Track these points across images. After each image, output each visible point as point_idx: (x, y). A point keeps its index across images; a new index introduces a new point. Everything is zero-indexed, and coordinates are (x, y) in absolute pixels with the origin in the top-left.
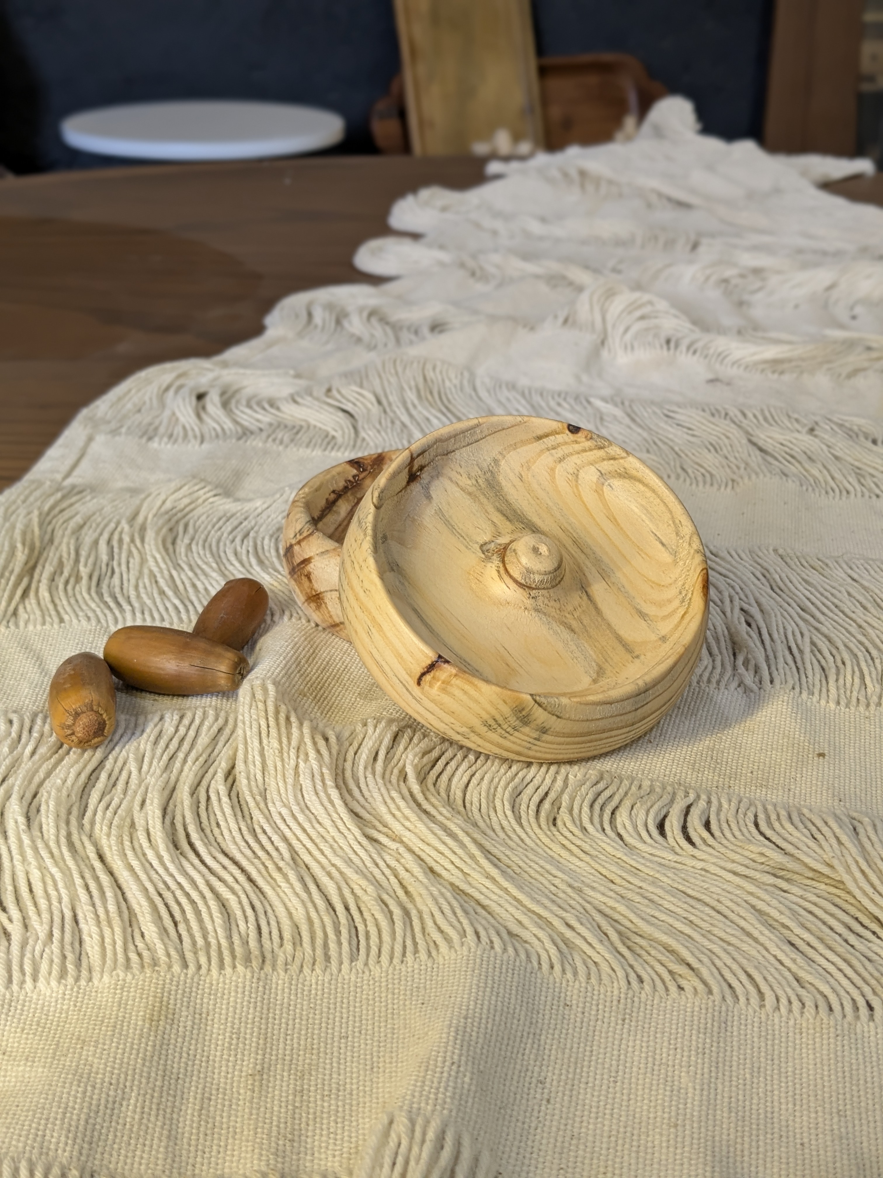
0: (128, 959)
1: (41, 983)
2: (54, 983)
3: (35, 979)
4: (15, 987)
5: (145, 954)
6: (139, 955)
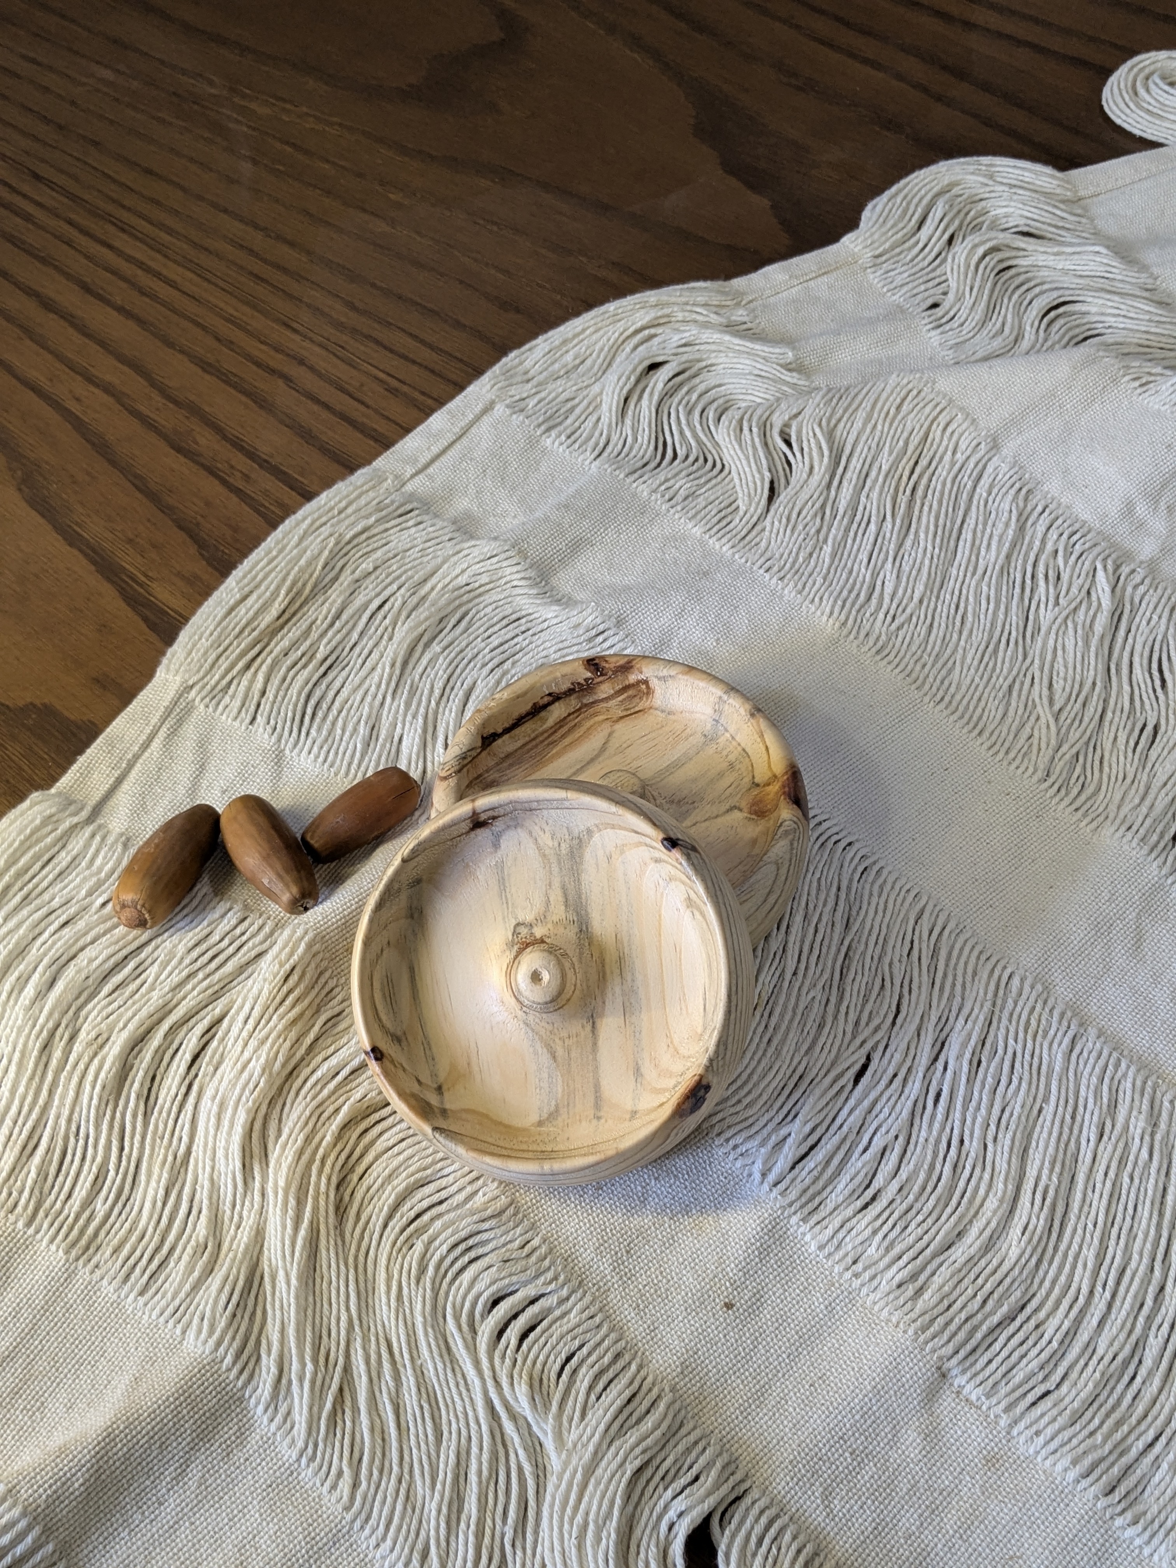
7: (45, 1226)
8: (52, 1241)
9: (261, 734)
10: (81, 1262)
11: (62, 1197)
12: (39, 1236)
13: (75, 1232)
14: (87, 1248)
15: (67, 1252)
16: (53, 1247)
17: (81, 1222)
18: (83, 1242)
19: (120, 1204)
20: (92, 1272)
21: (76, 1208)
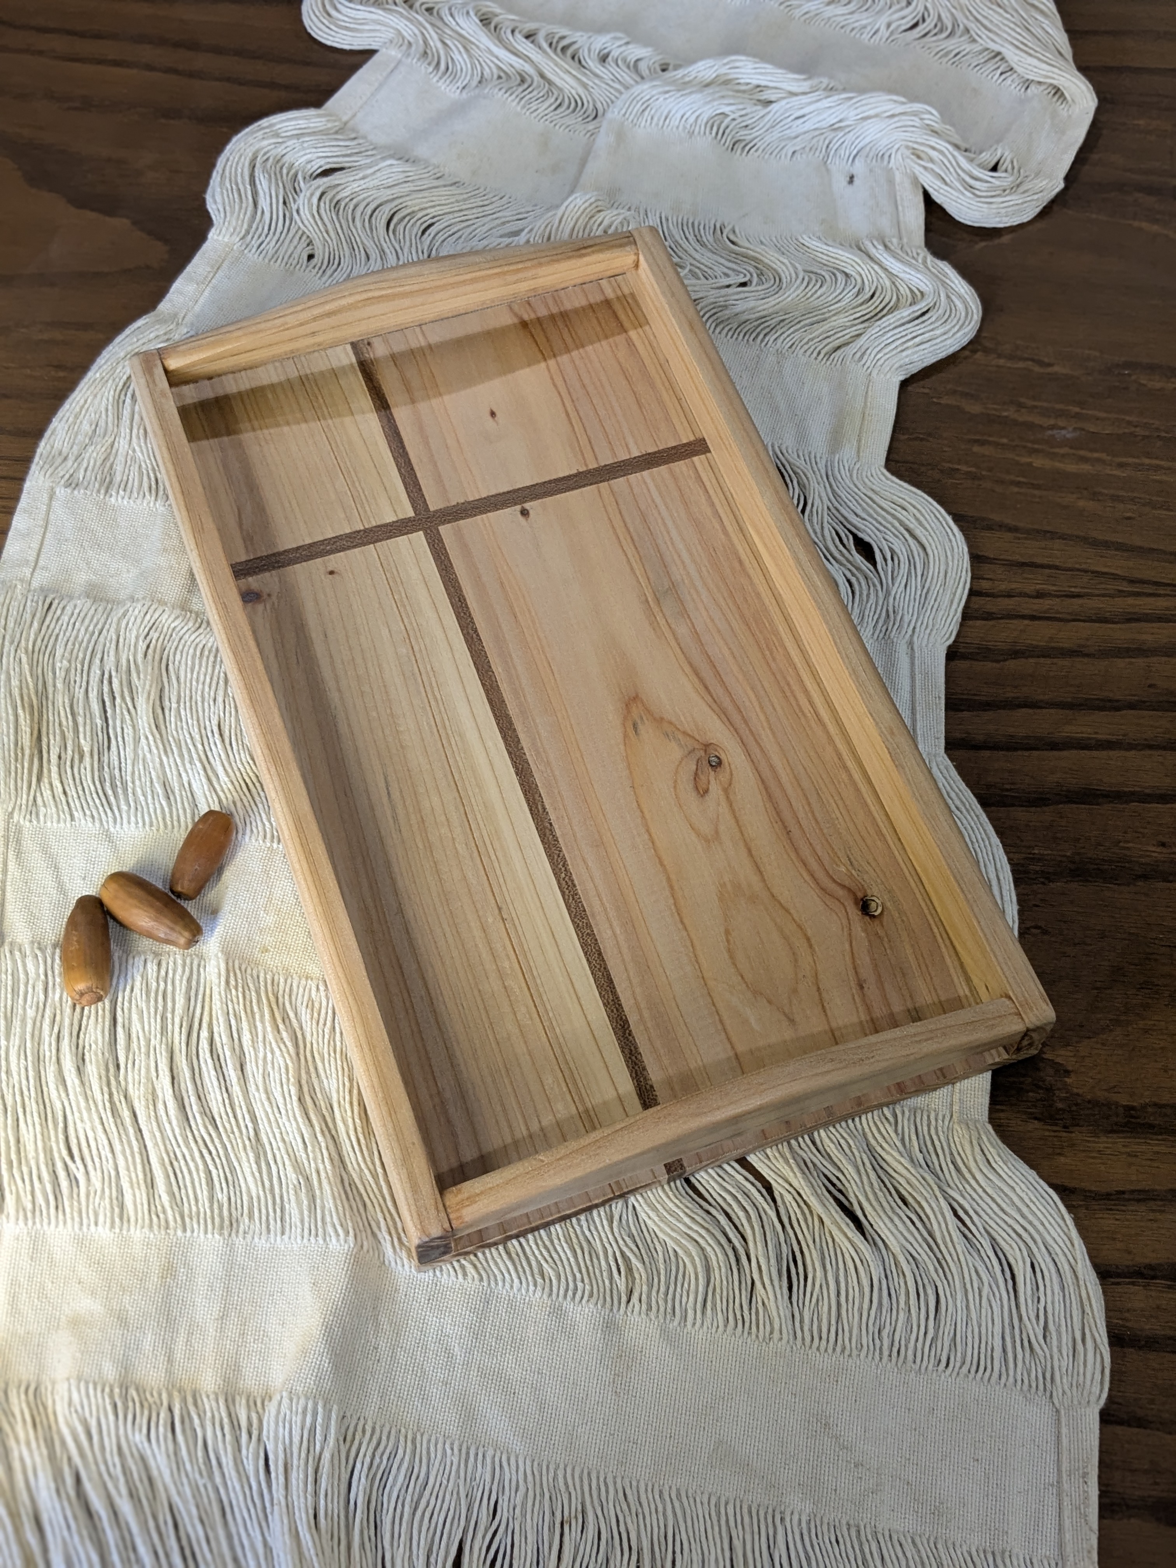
0: (151, 1220)
1: (100, 1228)
2: (107, 1230)
3: (96, 1224)
4: (85, 1228)
5: (161, 1216)
6: (158, 1216)
7: (196, 1226)
8: (206, 1232)
9: (85, 824)
10: (233, 1234)
11: (193, 1202)
12: (195, 1234)
13: (217, 1220)
14: (231, 1224)
15: (221, 1234)
16: (210, 1236)
17: (216, 1211)
18: (227, 1222)
19: (231, 1187)
20: (244, 1238)
21: (207, 1205)
